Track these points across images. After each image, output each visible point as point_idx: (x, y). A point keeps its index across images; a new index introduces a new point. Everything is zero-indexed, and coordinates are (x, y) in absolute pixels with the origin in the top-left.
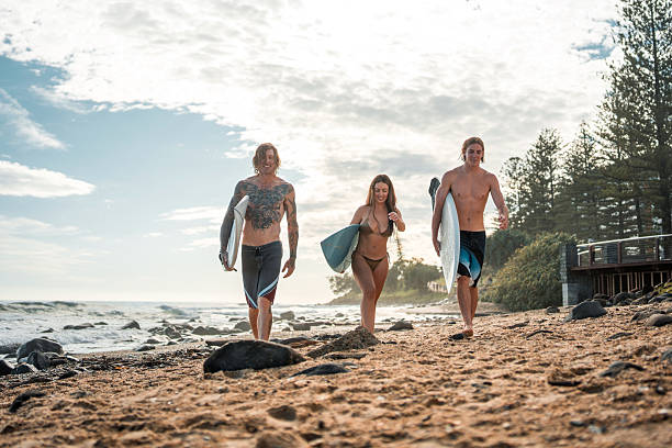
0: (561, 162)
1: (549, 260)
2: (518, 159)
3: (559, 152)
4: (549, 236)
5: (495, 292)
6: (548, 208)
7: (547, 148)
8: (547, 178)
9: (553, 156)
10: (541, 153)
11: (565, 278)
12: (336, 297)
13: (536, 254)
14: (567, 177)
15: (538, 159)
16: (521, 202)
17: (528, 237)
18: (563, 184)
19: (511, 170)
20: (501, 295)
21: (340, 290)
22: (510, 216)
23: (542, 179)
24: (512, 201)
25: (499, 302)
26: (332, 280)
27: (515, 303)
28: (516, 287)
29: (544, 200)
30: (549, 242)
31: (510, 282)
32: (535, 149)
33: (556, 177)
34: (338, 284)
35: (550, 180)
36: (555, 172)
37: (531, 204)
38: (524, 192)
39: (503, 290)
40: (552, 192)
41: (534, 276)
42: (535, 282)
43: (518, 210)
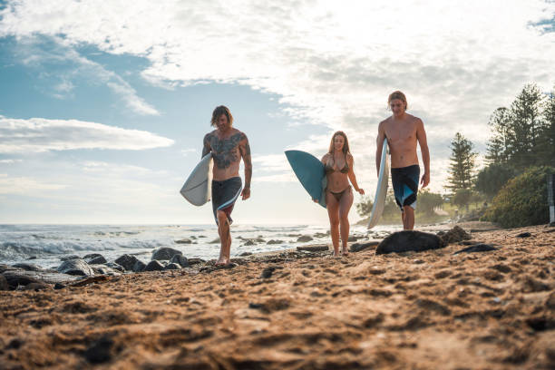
0: (541, 110)
1: (536, 188)
2: (504, 109)
3: (539, 102)
4: (535, 169)
5: (492, 213)
6: (530, 147)
7: (528, 99)
8: (529, 123)
9: (534, 106)
10: (524, 103)
11: (552, 201)
12: (362, 219)
13: (525, 182)
14: (547, 122)
15: (522, 108)
16: (507, 143)
17: (516, 171)
18: (543, 128)
19: (499, 118)
20: (497, 216)
21: (365, 214)
22: (499, 154)
23: (525, 124)
24: (500, 142)
25: (495, 221)
26: (358, 206)
27: (509, 222)
28: (509, 209)
29: (527, 141)
30: (535, 173)
31: (504, 205)
32: (519, 101)
33: (537, 122)
34: (363, 209)
35: (533, 124)
36: (536, 118)
37: (516, 145)
38: (510, 135)
39: (498, 212)
40: (533, 135)
41: (524, 200)
42: (525, 205)
43: (505, 149)
